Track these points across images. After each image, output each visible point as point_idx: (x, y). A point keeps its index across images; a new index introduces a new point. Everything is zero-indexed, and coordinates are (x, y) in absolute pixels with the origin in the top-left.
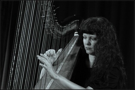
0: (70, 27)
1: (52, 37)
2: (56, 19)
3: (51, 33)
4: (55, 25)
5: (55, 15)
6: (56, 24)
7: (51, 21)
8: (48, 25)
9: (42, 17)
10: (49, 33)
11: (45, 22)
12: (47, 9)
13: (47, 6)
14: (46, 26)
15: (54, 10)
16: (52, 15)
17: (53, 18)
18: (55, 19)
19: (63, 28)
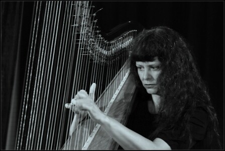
0: (122, 43)
1: (92, 60)
2: (98, 29)
3: (89, 53)
4: (95, 40)
5: (96, 23)
6: (98, 37)
7: (89, 32)
8: (84, 40)
9: (73, 27)
10: (87, 53)
11: (80, 34)
12: (81, 12)
13: (81, 7)
14: (81, 42)
15: (94, 14)
16: (91, 23)
17: (93, 28)
18: (96, 29)
19: (110, 45)
